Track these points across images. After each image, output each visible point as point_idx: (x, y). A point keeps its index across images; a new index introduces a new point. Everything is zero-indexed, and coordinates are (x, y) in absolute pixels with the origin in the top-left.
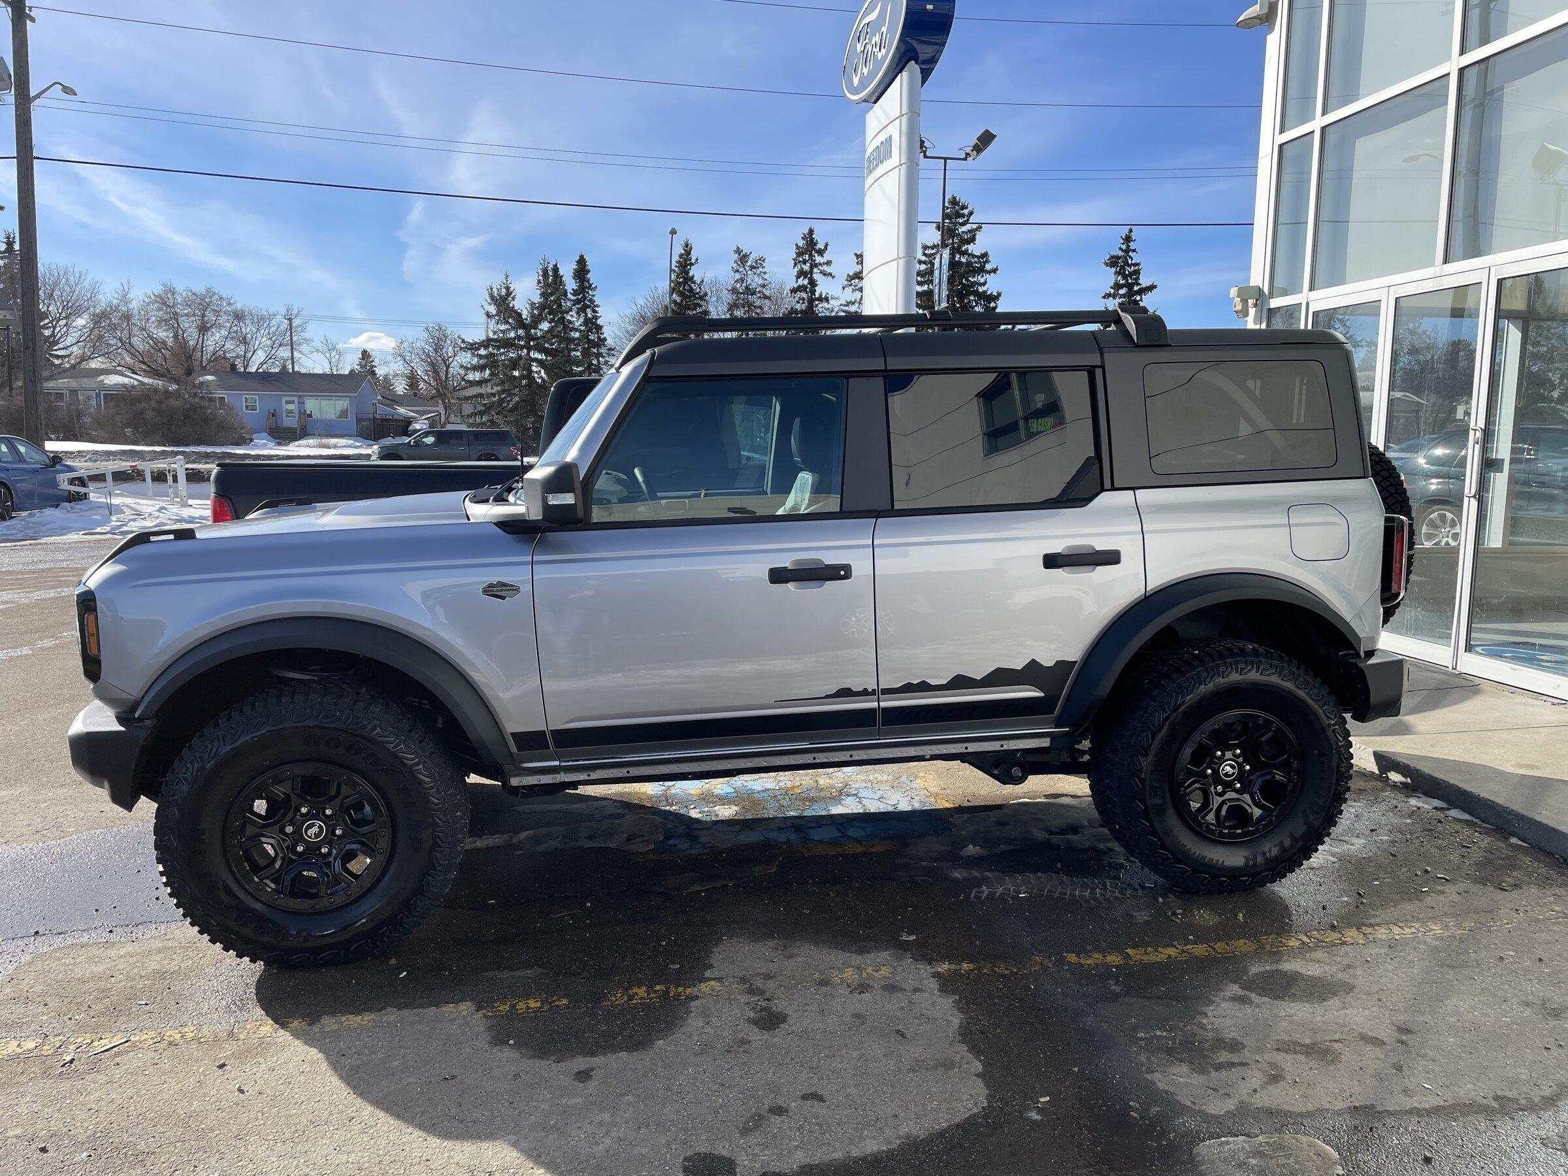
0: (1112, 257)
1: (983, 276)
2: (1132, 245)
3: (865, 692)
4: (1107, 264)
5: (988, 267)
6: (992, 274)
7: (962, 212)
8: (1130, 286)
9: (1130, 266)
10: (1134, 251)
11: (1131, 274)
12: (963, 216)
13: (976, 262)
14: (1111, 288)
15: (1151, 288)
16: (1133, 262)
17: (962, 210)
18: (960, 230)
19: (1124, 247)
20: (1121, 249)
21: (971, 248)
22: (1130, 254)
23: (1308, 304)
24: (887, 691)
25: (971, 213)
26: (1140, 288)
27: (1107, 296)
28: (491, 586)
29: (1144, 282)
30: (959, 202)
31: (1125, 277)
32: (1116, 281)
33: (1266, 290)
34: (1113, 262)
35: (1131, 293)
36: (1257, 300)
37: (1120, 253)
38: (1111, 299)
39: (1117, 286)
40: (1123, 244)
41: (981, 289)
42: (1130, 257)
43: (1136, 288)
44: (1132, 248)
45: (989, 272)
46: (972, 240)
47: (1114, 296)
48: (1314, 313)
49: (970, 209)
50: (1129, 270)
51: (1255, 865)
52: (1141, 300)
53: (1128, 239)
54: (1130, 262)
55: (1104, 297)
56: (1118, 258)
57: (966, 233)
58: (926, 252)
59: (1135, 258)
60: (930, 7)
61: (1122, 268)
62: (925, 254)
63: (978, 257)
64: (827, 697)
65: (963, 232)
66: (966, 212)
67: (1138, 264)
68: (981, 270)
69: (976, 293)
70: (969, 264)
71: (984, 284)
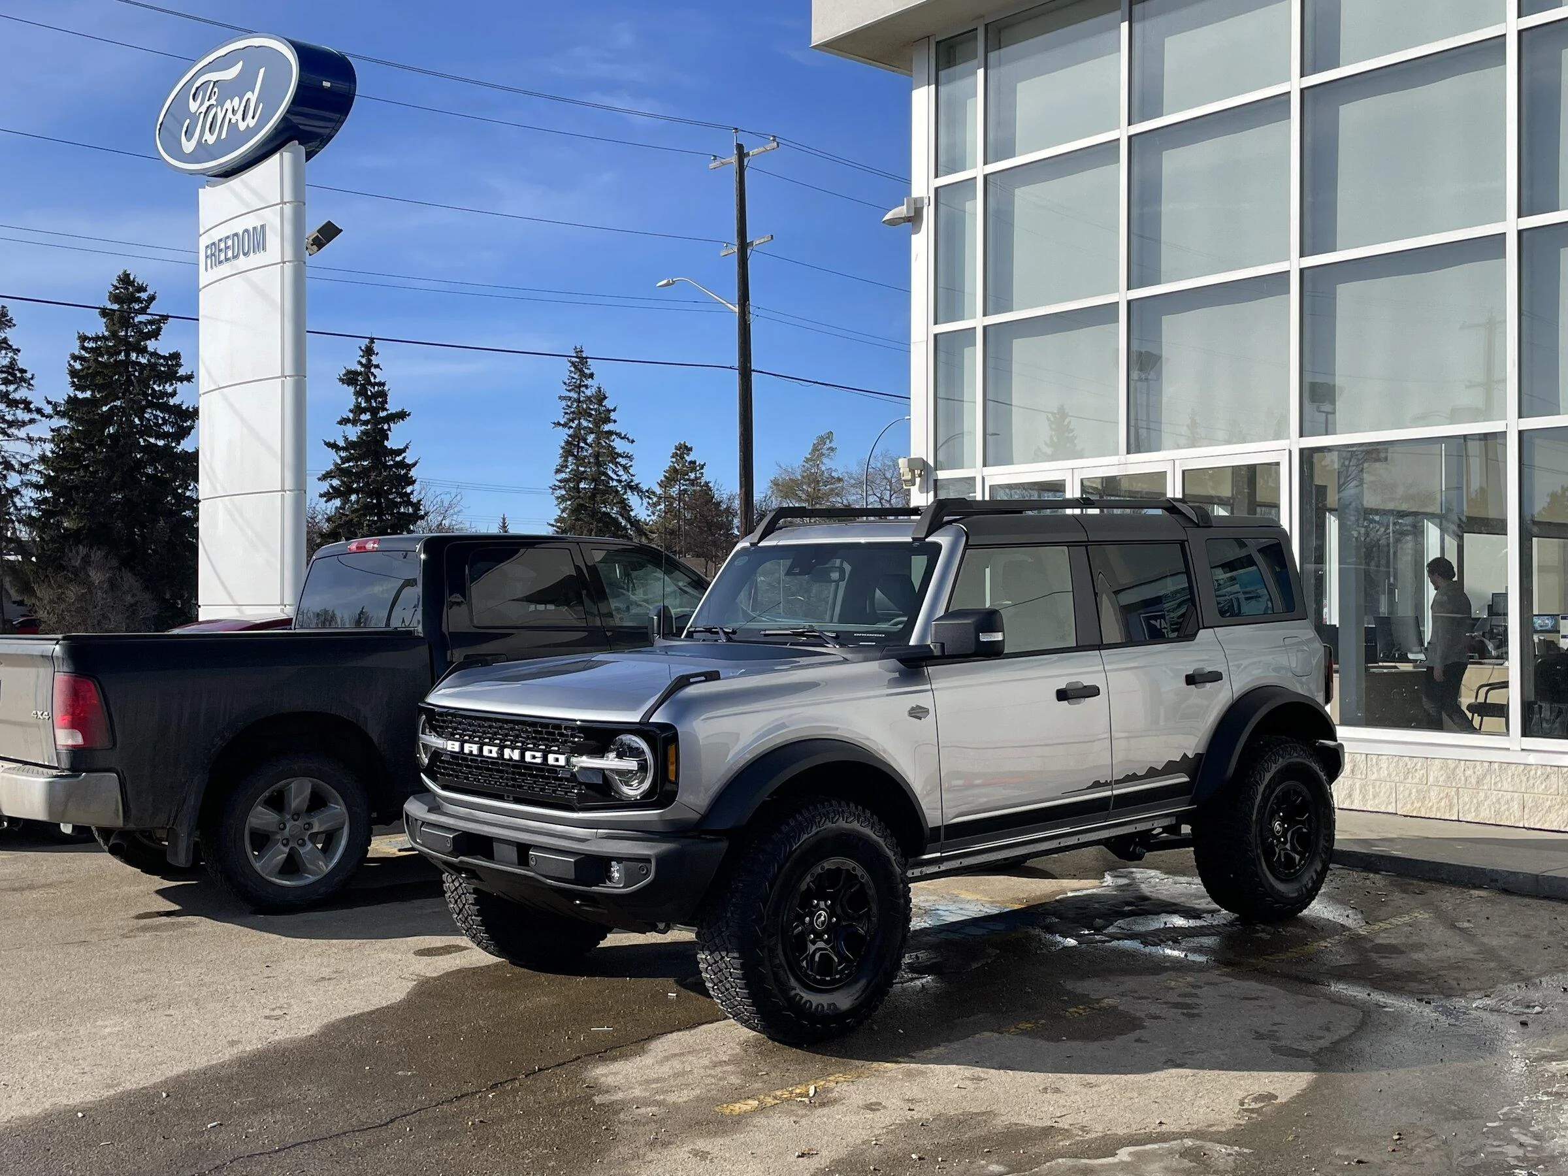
0: (349, 372)
1: (172, 384)
2: (375, 360)
3: (1106, 784)
4: (341, 380)
5: (181, 372)
6: (185, 382)
7: (138, 295)
8: (374, 411)
9: (373, 385)
10: (377, 366)
11: (375, 396)
12: (139, 300)
13: (162, 365)
14: (351, 411)
15: (402, 415)
16: (377, 380)
17: (139, 292)
18: (136, 320)
19: (364, 361)
20: (360, 363)
21: (151, 345)
22: (373, 370)
23: (983, 479)
24: (1118, 782)
25: (152, 298)
26: (388, 415)
27: (344, 421)
28: (913, 709)
29: (392, 407)
30: (134, 281)
31: (368, 399)
32: (357, 402)
33: (931, 462)
34: (350, 378)
35: (376, 420)
36: (921, 471)
37: (359, 368)
38: (350, 425)
39: (358, 410)
40: (363, 357)
41: (172, 402)
42: (373, 374)
43: (383, 414)
44: (374, 362)
45: (181, 379)
46: (155, 334)
47: (354, 422)
48: (990, 486)
49: (150, 291)
50: (371, 390)
51: (1303, 894)
52: (389, 429)
53: (369, 352)
54: (373, 380)
55: (340, 423)
56: (356, 373)
57: (145, 324)
58: (86, 344)
59: (379, 375)
60: (327, 84)
61: (363, 387)
62: (83, 348)
63: (164, 357)
64: (1088, 788)
65: (141, 322)
66: (144, 295)
67: (383, 384)
68: (172, 376)
69: (166, 408)
70: (152, 366)
71: (174, 394)
